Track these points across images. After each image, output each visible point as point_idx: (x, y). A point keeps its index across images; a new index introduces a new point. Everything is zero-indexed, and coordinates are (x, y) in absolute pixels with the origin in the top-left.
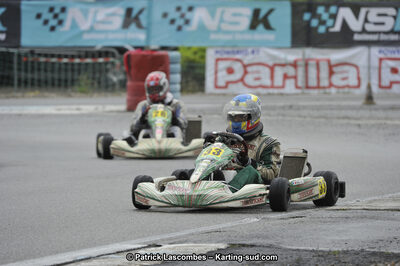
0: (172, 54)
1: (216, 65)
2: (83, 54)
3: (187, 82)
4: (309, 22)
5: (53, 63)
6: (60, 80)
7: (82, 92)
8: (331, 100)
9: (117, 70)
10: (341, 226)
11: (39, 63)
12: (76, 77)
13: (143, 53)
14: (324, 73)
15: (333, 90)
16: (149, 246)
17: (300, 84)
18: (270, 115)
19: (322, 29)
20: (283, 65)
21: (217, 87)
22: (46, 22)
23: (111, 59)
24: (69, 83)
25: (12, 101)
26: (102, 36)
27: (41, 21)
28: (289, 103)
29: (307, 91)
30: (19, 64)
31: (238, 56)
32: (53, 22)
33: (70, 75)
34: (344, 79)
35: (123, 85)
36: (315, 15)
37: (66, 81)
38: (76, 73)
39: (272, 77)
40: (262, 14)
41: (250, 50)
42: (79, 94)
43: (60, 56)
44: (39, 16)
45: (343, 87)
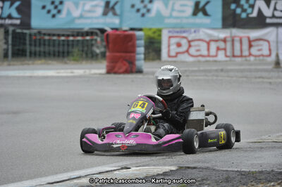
0: (138, 33)
1: (169, 41)
2: (75, 34)
3: (149, 53)
4: (234, 10)
5: (54, 40)
6: (59, 52)
7: (75, 60)
8: (251, 65)
9: (99, 45)
10: (258, 154)
11: (45, 40)
12: (70, 49)
13: (118, 32)
14: (245, 46)
15: (252, 58)
16: (122, 168)
17: (228, 54)
18: (207, 76)
19: (244, 15)
20: (216, 41)
21: (169, 56)
22: (49, 12)
23: (95, 37)
24: (66, 54)
25: (26, 66)
26: (89, 21)
27: (45, 11)
28: (220, 68)
29: (233, 59)
30: (30, 40)
31: (184, 35)
32: (54, 12)
33: (66, 47)
34: (259, 50)
35: (103, 55)
36: (239, 5)
37: (63, 53)
38: (70, 47)
39: (208, 49)
40: (201, 5)
41: (193, 30)
42: (72, 62)
44: (44, 7)
45: (259, 56)
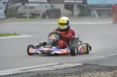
12: (102, 13)
24: (100, 15)
33: (100, 12)
43: (99, 7)
